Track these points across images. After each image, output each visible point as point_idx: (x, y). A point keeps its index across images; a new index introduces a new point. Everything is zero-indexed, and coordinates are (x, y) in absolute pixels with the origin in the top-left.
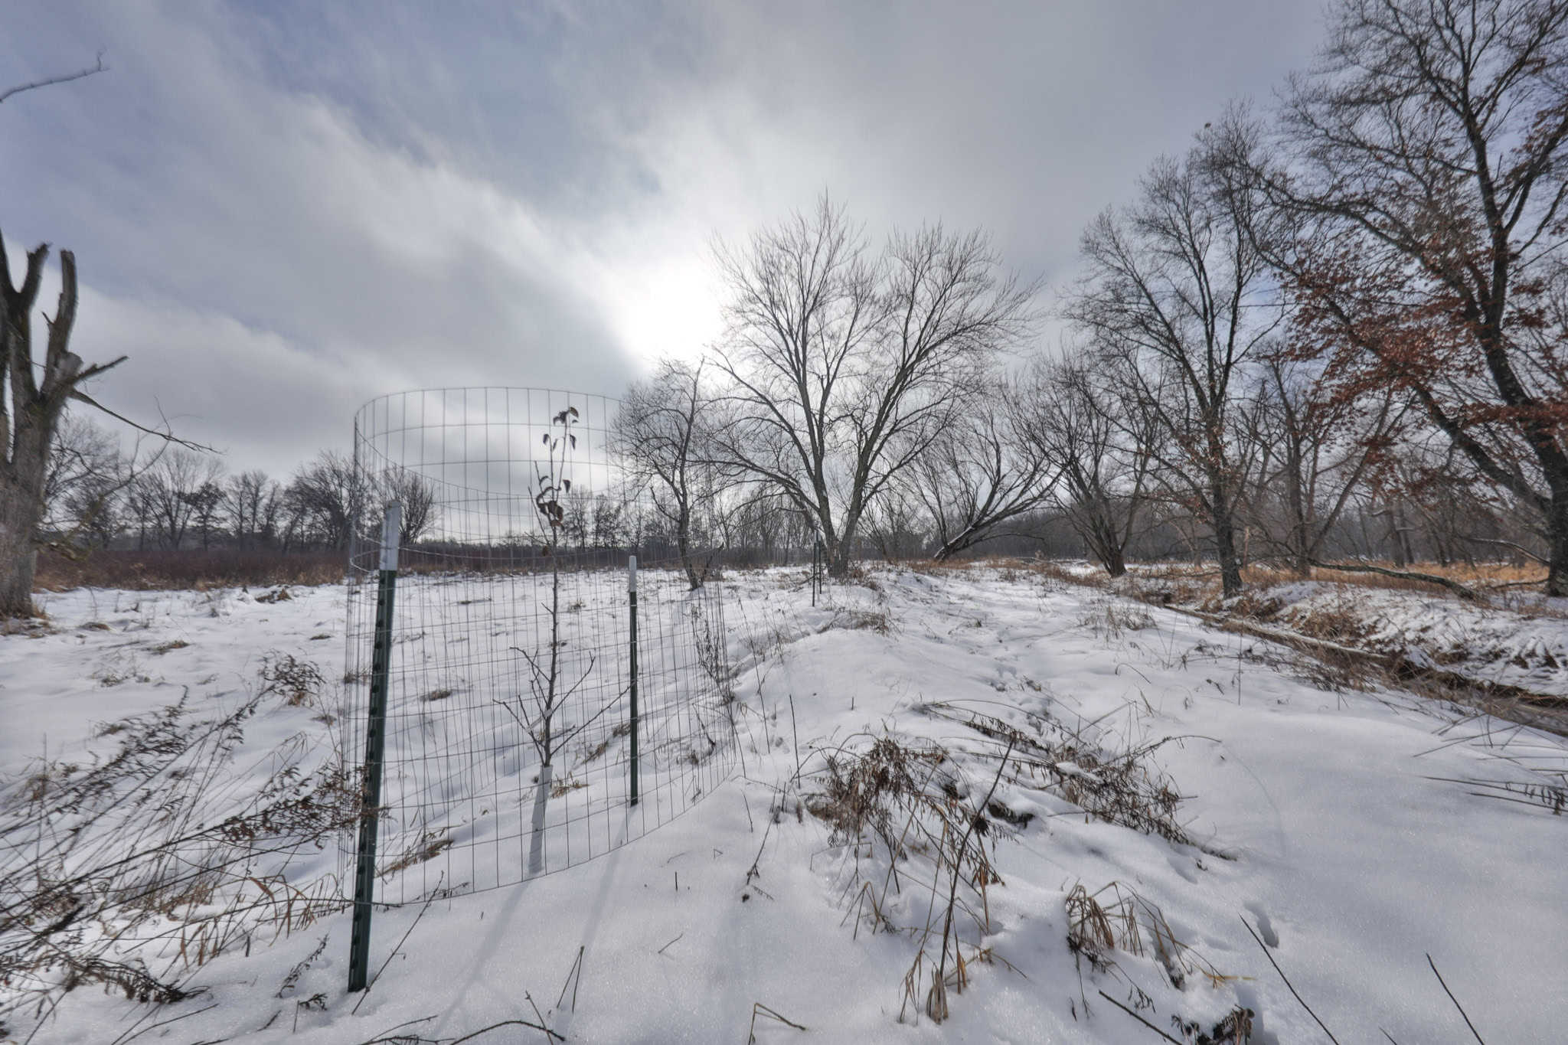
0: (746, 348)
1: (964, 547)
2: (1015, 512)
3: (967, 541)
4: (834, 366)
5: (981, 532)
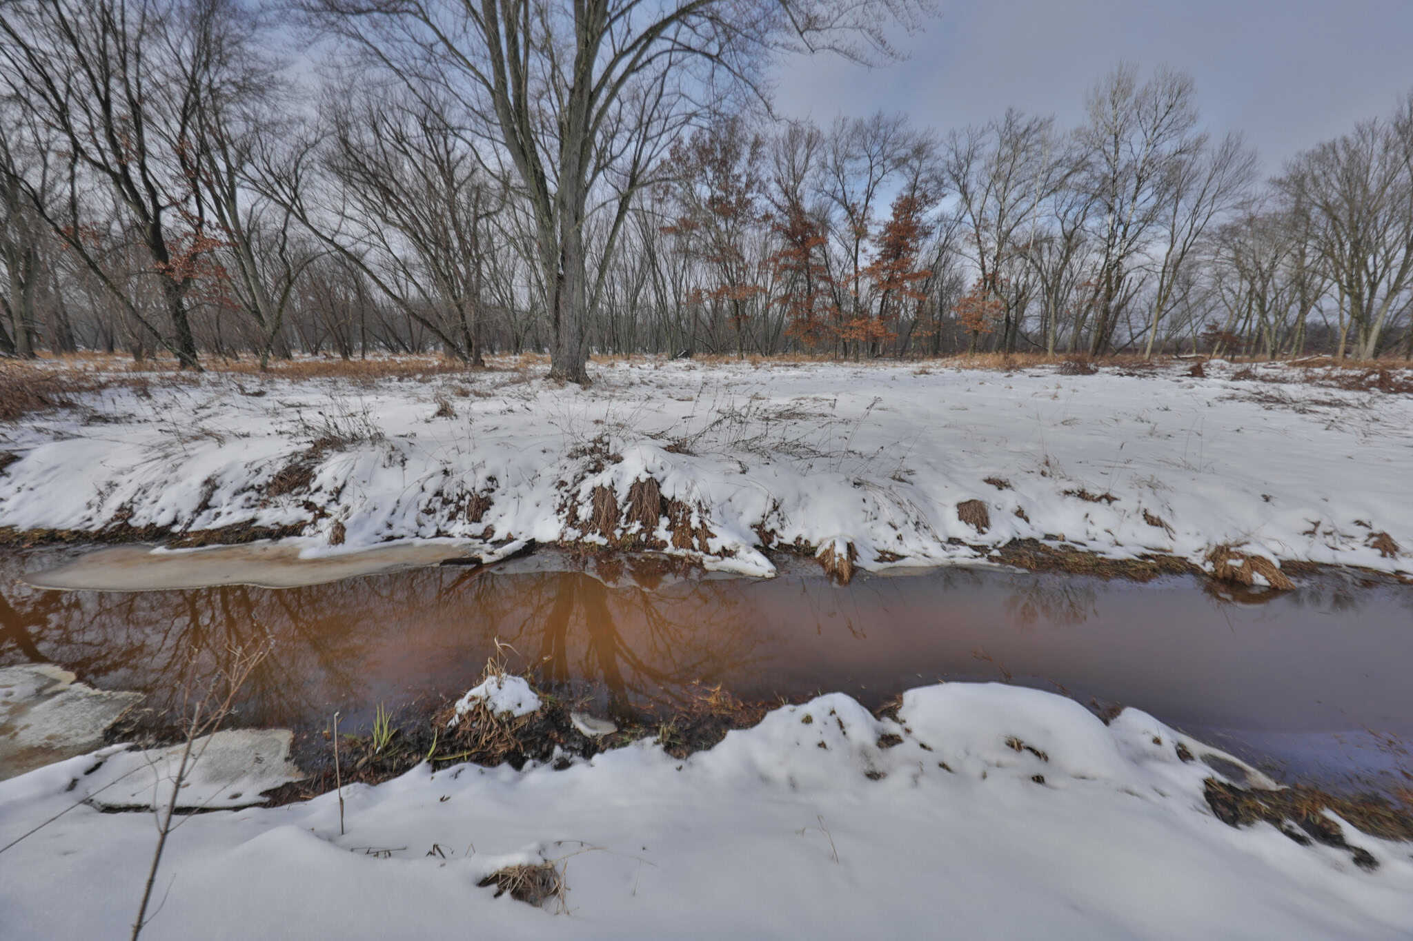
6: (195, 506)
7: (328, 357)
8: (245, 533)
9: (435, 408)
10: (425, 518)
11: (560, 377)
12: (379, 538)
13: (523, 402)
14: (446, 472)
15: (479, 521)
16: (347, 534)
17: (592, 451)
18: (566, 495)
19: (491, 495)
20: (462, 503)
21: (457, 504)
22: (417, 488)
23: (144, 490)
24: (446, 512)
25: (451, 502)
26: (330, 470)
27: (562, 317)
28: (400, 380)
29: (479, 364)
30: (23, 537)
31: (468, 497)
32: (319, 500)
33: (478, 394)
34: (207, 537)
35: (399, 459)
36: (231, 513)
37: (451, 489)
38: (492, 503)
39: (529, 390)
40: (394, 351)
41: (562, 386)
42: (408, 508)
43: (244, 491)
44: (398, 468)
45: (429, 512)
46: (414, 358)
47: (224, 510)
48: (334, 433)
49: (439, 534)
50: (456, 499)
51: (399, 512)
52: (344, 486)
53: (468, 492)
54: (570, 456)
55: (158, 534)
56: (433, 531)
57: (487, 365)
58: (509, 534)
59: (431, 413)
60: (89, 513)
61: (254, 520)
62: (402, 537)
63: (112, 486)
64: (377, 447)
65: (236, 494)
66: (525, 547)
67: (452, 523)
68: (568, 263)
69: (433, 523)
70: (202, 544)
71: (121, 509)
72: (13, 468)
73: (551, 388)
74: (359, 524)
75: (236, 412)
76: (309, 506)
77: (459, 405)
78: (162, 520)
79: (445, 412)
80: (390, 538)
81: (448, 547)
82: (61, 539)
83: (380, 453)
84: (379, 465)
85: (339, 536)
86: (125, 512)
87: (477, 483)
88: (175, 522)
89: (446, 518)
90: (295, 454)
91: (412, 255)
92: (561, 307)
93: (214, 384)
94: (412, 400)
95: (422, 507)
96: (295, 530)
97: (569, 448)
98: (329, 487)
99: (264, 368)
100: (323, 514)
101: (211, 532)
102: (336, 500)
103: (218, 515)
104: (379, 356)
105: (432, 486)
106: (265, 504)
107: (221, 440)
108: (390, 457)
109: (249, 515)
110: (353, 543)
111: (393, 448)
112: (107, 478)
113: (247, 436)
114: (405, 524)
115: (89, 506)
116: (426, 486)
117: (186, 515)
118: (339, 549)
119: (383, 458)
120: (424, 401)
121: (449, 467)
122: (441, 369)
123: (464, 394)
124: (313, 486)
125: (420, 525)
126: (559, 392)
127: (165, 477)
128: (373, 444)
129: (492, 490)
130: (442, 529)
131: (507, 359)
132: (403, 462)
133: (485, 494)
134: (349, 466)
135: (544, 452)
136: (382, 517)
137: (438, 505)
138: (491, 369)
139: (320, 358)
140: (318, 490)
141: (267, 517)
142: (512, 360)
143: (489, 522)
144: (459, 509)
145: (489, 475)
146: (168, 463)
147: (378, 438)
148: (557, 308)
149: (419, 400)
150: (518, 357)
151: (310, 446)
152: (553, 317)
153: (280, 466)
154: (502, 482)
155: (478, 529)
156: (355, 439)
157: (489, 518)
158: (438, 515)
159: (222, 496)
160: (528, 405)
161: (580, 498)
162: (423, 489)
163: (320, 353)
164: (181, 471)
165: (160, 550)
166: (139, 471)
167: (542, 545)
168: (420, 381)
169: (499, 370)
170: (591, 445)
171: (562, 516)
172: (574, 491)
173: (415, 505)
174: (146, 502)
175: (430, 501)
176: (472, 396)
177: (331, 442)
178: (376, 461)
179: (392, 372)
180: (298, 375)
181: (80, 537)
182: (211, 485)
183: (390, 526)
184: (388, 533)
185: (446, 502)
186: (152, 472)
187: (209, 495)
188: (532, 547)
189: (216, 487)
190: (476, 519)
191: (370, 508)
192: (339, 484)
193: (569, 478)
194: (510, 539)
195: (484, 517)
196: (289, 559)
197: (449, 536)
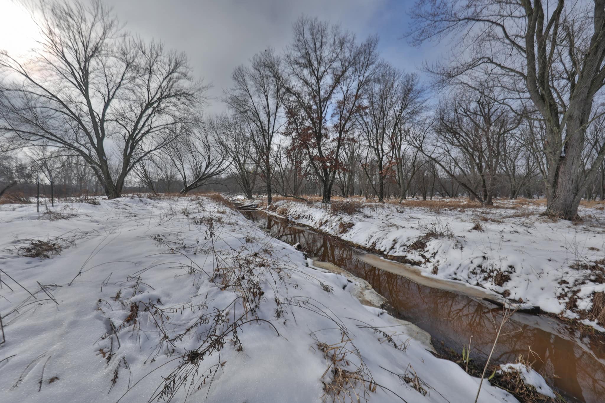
0: (40, 63)
1: (195, 188)
2: (215, 175)
3: (196, 185)
4: (113, 90)
5: (203, 182)
6: (390, 247)
7: (418, 199)
8: (403, 260)
9: (473, 225)
10: (472, 276)
11: (554, 216)
12: (450, 277)
13: (525, 228)
14: (484, 258)
15: (501, 286)
16: (438, 271)
17: (593, 268)
18: (566, 290)
19: (510, 275)
20: (492, 274)
21: (489, 274)
22: (469, 261)
23: (378, 239)
24: (482, 276)
25: (486, 272)
26: (432, 245)
27: (560, 180)
28: (450, 210)
29: (490, 204)
30: (354, 246)
31: (495, 272)
32: (428, 255)
33: (493, 221)
34: (393, 258)
35: (460, 246)
36: (399, 252)
37: (486, 265)
38: (510, 279)
39: (527, 221)
40: (444, 197)
41: (555, 221)
42: (464, 268)
43: (403, 246)
44: (459, 250)
45: (474, 273)
46: (453, 199)
47: (398, 251)
48: (434, 231)
49: (478, 284)
50: (488, 271)
51: (460, 269)
52: (437, 252)
53: (496, 270)
54: (572, 267)
55: (381, 253)
56: (475, 282)
57: (495, 205)
58: (520, 299)
59: (471, 228)
60: (366, 243)
61: (406, 256)
62: (460, 280)
63: (372, 236)
64: (450, 239)
65: (401, 246)
66: (532, 309)
67: (485, 282)
68: (570, 149)
69: (475, 278)
70: (392, 260)
71: (373, 243)
72: (353, 227)
73: (544, 221)
74: (443, 269)
75: (397, 218)
76: (423, 256)
77: (484, 225)
78: (382, 249)
79: (477, 228)
80: (455, 279)
81: (484, 292)
82: (361, 248)
83: (451, 242)
84: (451, 247)
85: (435, 271)
86: (374, 244)
87: (504, 267)
88: (385, 251)
89: (482, 279)
90: (420, 237)
91: (460, 156)
92: (560, 174)
93: (388, 208)
94: (459, 220)
95: (471, 270)
96: (419, 264)
97: (571, 262)
98: (431, 251)
99: (400, 203)
100: (428, 261)
101: (394, 257)
102: (434, 257)
103: (396, 252)
104: (437, 199)
105: (477, 262)
106: (409, 252)
107: (397, 227)
108: (456, 245)
109: (404, 254)
110: (440, 276)
111: (458, 241)
112: (370, 234)
113: (404, 227)
114: (463, 275)
115: (367, 241)
116: (473, 261)
117: (388, 250)
118: (435, 276)
119: (453, 245)
120: (465, 221)
121: (486, 256)
122: (469, 206)
123: (486, 220)
124: (426, 249)
125: (469, 278)
126: (552, 224)
127: (384, 236)
128: (449, 238)
129: (511, 273)
130: (480, 283)
131: (506, 202)
132: (462, 248)
133: (506, 273)
134: (440, 245)
135: (550, 260)
136: (452, 269)
137: (479, 272)
138: (497, 207)
139: (415, 199)
140: (427, 251)
141: (410, 257)
142: (511, 202)
143: (507, 288)
144: (490, 276)
145: (510, 264)
146: (384, 233)
147: (451, 236)
148: (557, 175)
149: (462, 221)
150: (513, 200)
151: (425, 235)
152: (552, 179)
153: (415, 240)
154: (518, 269)
155: (501, 289)
156: (442, 235)
157: (508, 286)
158: (478, 276)
159: (397, 246)
160: (529, 230)
161: (580, 294)
162: (472, 262)
163: (415, 197)
164: (388, 235)
165: (382, 258)
166: (378, 233)
167: (545, 313)
168: (460, 211)
169: (503, 208)
170: (594, 264)
171: (562, 301)
172: (575, 289)
173: (467, 268)
174: (379, 243)
175: (475, 269)
176: (489, 221)
177: (432, 235)
178: (450, 245)
179: (445, 206)
180: (411, 205)
181: (364, 249)
182: (395, 241)
183: (455, 274)
184: (454, 276)
185: (483, 271)
186: (380, 234)
187: (394, 245)
188: (536, 311)
189: (396, 243)
190: (500, 284)
191: (448, 264)
192: (435, 251)
193: (571, 280)
194: (520, 301)
195: (504, 284)
196: (418, 273)
197: (483, 287)
